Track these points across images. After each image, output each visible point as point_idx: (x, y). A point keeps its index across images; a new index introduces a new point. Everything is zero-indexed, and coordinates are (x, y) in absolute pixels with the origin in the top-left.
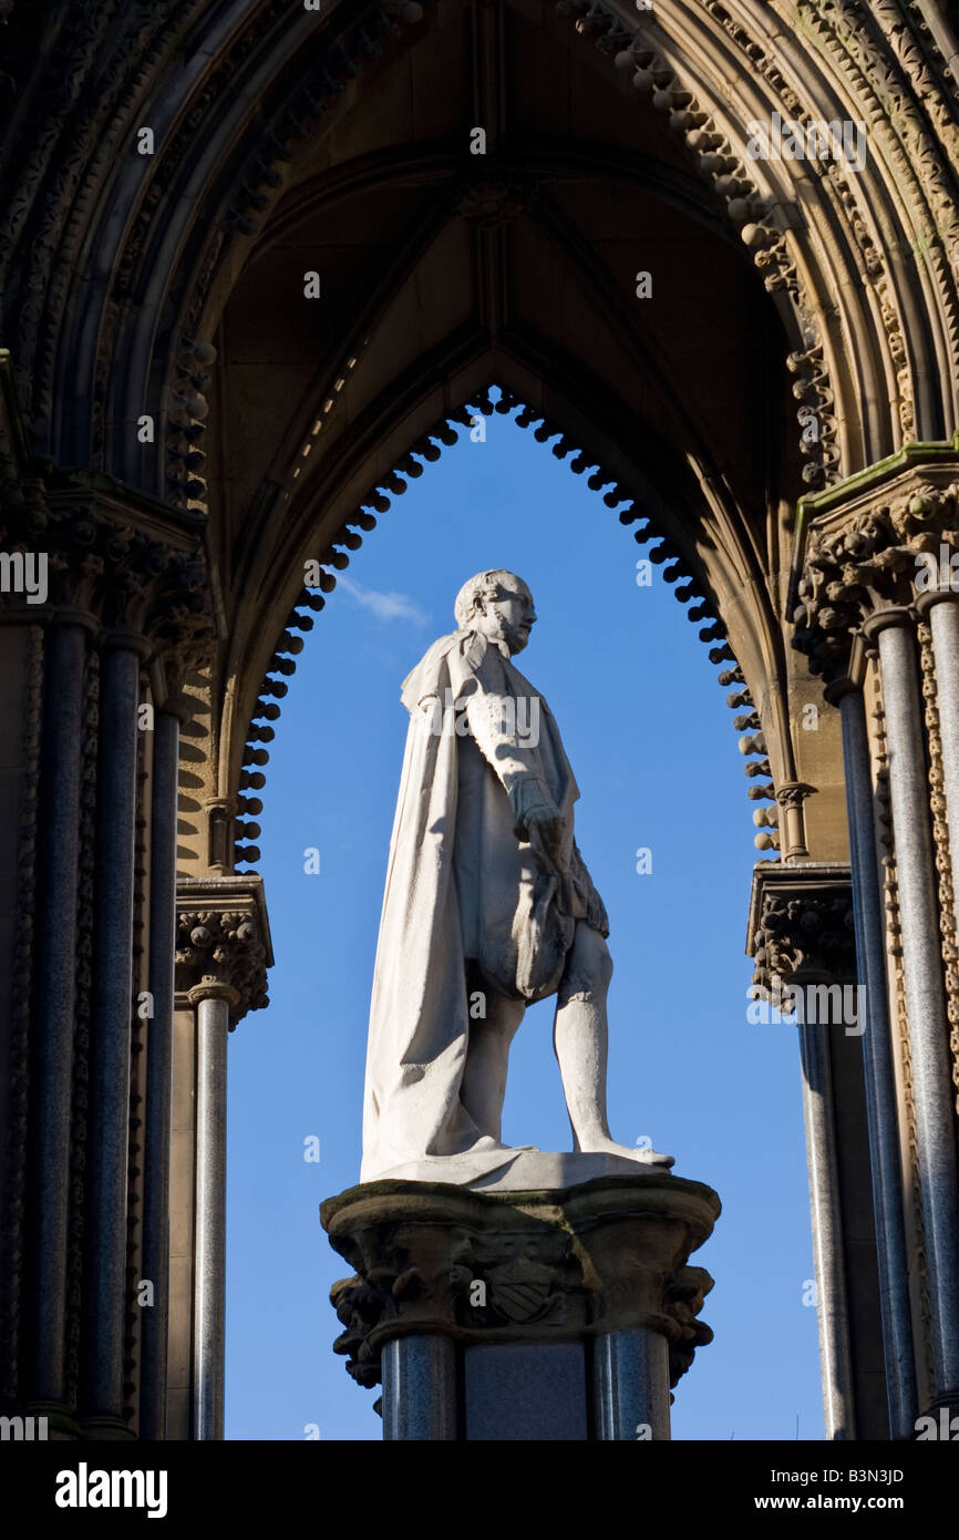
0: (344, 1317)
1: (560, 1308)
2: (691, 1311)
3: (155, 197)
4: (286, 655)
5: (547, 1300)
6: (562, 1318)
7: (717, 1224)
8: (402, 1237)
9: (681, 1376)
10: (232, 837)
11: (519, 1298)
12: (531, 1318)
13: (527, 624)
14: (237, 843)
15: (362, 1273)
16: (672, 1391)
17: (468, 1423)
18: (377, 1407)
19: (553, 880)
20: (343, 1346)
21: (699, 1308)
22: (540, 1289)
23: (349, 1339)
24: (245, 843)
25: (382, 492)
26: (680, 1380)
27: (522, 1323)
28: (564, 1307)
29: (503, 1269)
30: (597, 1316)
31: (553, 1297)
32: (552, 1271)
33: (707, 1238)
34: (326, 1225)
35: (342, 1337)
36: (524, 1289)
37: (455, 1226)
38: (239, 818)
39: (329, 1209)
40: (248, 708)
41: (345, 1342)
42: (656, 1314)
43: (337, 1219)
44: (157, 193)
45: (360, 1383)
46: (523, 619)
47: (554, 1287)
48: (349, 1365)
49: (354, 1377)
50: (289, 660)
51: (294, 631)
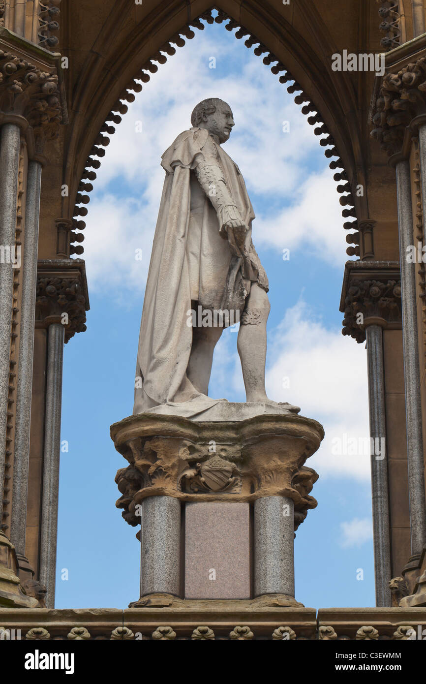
0: (121, 489)
1: (237, 484)
2: (306, 490)
4: (100, 147)
5: (230, 479)
6: (237, 489)
7: (322, 443)
9: (300, 524)
10: (69, 240)
11: (216, 479)
12: (222, 489)
13: (229, 127)
14: (72, 244)
15: (132, 463)
16: (295, 532)
17: (186, 543)
18: (138, 536)
19: (240, 260)
20: (121, 504)
21: (311, 489)
22: (226, 474)
23: (124, 500)
24: (76, 244)
25: (154, 62)
26: (300, 526)
27: (217, 492)
28: (240, 484)
29: (207, 463)
30: (257, 489)
31: (234, 478)
32: (234, 464)
33: (316, 450)
34: (113, 437)
35: (121, 499)
36: (219, 475)
37: (183, 439)
38: (73, 231)
39: (115, 429)
40: (79, 173)
41: (122, 501)
42: (288, 488)
43: (120, 435)
45: (129, 523)
46: (227, 124)
47: (234, 473)
48: (124, 514)
49: (126, 520)
50: (101, 149)
51: (105, 134)
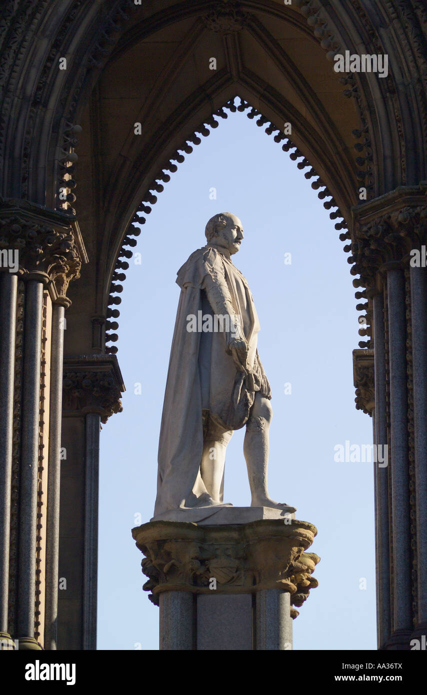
0: (148, 575)
1: (241, 578)
3: (53, 55)
5: (235, 574)
6: (242, 582)
8: (167, 547)
11: (223, 574)
12: (228, 582)
19: (244, 375)
20: (147, 588)
22: (231, 569)
27: (224, 585)
29: (215, 560)
30: (258, 582)
31: (238, 573)
32: (237, 561)
34: (134, 538)
36: (224, 570)
37: (193, 541)
39: (136, 532)
41: (148, 585)
43: (140, 536)
44: (54, 53)
47: (238, 568)
48: (150, 596)
49: (152, 601)
